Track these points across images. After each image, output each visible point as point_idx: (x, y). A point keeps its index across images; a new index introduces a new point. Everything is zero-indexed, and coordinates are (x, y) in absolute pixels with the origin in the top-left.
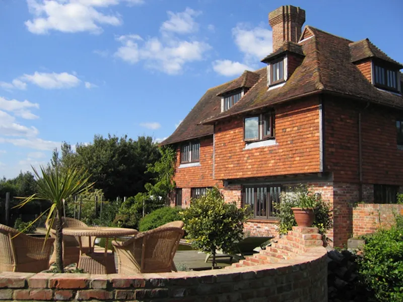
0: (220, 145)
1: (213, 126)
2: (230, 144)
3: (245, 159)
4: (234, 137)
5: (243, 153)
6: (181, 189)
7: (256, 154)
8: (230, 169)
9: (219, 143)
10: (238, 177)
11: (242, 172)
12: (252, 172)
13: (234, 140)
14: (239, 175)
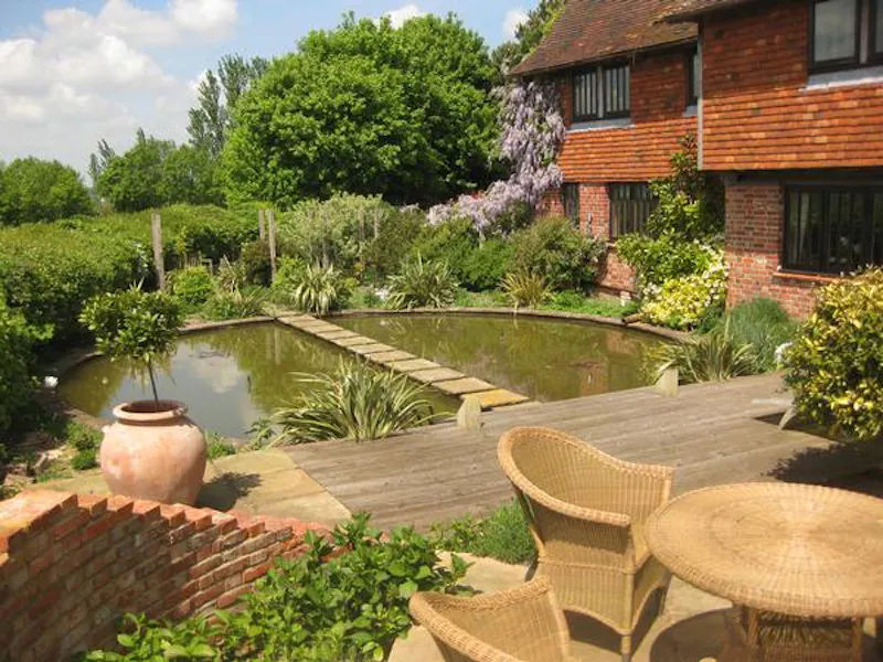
0: (718, 78)
1: (696, 25)
2: (755, 74)
3: (809, 116)
4: (769, 57)
5: (800, 100)
6: (578, 184)
7: (843, 105)
8: (756, 143)
9: (716, 72)
10: (782, 166)
11: (797, 153)
12: (833, 155)
13: (767, 65)
14: (787, 160)
